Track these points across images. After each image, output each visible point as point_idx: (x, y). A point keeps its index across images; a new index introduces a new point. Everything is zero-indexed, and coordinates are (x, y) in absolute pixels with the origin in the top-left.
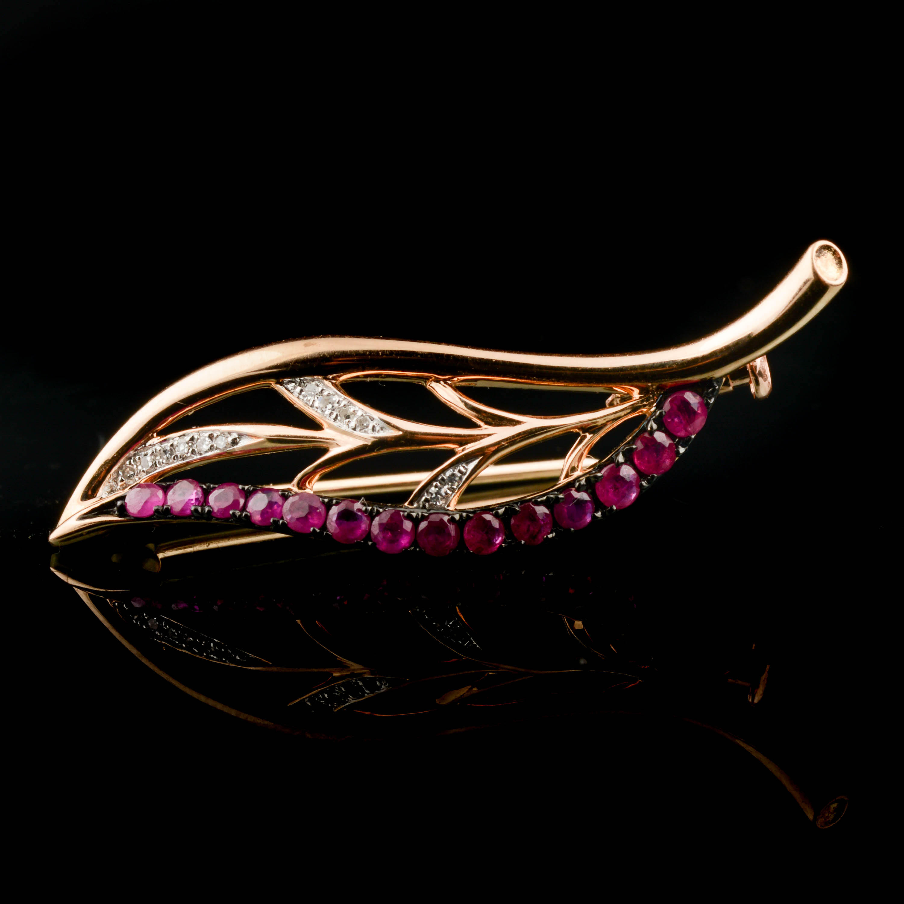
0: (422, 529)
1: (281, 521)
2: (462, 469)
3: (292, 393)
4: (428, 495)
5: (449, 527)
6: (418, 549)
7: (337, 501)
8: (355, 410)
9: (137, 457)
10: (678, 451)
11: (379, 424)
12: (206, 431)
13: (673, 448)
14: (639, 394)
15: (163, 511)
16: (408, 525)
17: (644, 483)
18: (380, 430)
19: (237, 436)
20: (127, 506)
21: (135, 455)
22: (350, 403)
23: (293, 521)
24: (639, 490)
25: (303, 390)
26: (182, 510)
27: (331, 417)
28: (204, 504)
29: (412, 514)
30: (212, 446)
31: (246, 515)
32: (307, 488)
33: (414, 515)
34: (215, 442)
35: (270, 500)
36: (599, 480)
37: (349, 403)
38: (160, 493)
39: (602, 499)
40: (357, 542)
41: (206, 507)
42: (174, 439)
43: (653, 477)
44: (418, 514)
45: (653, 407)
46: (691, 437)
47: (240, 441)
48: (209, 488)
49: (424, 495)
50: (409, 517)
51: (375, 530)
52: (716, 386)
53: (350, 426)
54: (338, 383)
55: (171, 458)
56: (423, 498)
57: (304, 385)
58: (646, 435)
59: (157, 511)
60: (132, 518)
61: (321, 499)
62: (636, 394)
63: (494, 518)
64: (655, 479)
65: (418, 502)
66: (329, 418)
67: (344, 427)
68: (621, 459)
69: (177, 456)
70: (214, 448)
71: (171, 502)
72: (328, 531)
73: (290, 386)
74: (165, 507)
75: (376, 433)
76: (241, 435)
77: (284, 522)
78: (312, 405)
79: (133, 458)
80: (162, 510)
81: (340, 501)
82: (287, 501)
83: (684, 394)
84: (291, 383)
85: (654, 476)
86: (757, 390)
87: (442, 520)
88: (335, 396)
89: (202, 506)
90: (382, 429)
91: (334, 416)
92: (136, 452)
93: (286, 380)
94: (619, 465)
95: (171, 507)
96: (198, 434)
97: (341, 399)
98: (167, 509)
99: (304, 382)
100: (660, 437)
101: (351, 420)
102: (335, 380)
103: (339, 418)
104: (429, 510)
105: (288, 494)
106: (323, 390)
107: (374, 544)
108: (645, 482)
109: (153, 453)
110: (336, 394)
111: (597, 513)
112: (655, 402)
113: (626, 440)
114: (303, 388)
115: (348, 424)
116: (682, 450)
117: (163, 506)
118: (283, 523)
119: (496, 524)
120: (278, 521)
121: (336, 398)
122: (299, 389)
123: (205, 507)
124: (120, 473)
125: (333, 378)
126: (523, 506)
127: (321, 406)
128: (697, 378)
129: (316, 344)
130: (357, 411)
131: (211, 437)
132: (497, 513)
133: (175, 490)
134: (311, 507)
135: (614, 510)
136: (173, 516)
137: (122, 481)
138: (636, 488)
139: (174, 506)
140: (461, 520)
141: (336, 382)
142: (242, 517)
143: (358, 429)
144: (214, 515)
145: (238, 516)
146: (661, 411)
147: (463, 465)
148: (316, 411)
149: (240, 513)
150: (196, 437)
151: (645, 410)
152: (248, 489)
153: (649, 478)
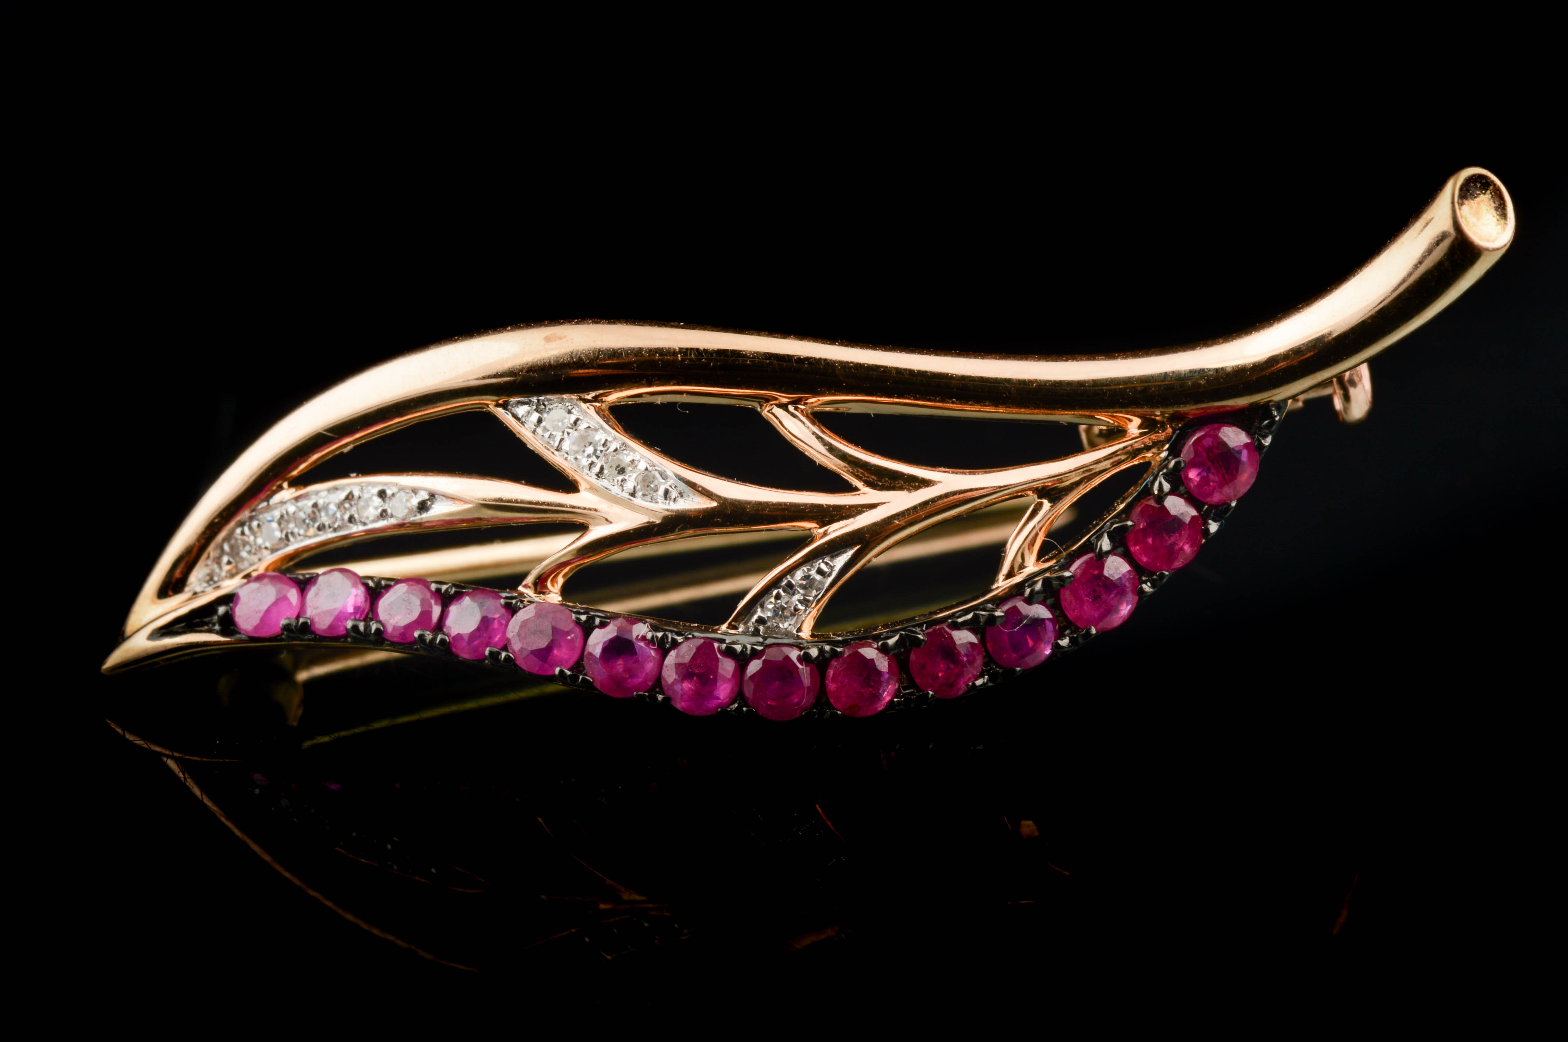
0: (752, 673)
1: (504, 654)
2: (824, 567)
3: (523, 423)
4: (763, 611)
5: (799, 670)
6: (744, 709)
7: (601, 619)
8: (633, 460)
9: (255, 524)
10: (1208, 530)
11: (676, 487)
12: (374, 485)
13: (1200, 522)
14: (1140, 427)
15: (298, 628)
16: (727, 667)
17: (1147, 588)
18: (678, 497)
19: (427, 497)
20: (235, 616)
21: (251, 518)
22: (626, 446)
23: (525, 653)
24: (1137, 598)
25: (543, 418)
26: (331, 627)
27: (591, 470)
28: (370, 616)
29: (735, 646)
30: (384, 511)
31: (442, 641)
32: (551, 591)
33: (738, 648)
34: (389, 503)
35: (484, 615)
36: (1067, 584)
37: (624, 445)
38: (293, 595)
39: (1071, 615)
40: (637, 695)
41: (373, 624)
42: (319, 495)
43: (1162, 576)
44: (745, 647)
45: (1163, 451)
46: (1230, 505)
47: (433, 506)
48: (379, 586)
49: (755, 612)
50: (729, 652)
51: (670, 675)
52: (1276, 416)
53: (625, 488)
54: (604, 406)
55: (313, 526)
56: (755, 617)
57: (545, 409)
58: (1152, 503)
59: (287, 628)
60: (243, 637)
61: (574, 616)
62: (1134, 426)
63: (880, 655)
64: (1165, 580)
65: (746, 623)
66: (589, 472)
67: (615, 490)
68: (1105, 544)
69: (324, 526)
70: (387, 515)
71: (312, 612)
72: (586, 675)
73: (521, 411)
74: (301, 620)
75: (672, 503)
76: (432, 496)
77: (509, 656)
78: (558, 447)
79: (248, 524)
80: (296, 626)
81: (609, 621)
82: (515, 617)
83: (1219, 429)
84: (521, 405)
85: (1164, 574)
86: (1346, 409)
87: (787, 658)
88: (599, 433)
89: (366, 620)
90: (681, 495)
91: (597, 469)
92: (254, 514)
93: (513, 400)
94: (1102, 556)
95: (312, 621)
96: (360, 488)
97: (610, 439)
98: (305, 624)
99: (544, 404)
100: (1176, 506)
101: (626, 478)
102: (599, 402)
103: (606, 471)
104: (765, 638)
105: (517, 603)
106: (577, 420)
107: (667, 700)
108: (1148, 586)
109: (282, 516)
110: (602, 428)
111: (1062, 640)
112: (1168, 443)
113: (1115, 510)
114: (541, 414)
115: (622, 486)
116: (1213, 527)
117: (298, 617)
118: (508, 658)
119: (883, 664)
120: (499, 654)
121: (600, 437)
122: (535, 416)
123: (371, 623)
124: (226, 547)
125: (596, 399)
126: (930, 630)
127: (575, 448)
128: (1242, 402)
129: (565, 337)
130: (639, 461)
131: (382, 494)
132: (885, 645)
133: (319, 589)
134: (555, 630)
135: (1092, 635)
136: (315, 637)
137: (229, 563)
138: (1132, 594)
139: (316, 620)
140: (821, 658)
141: (602, 406)
142: (436, 644)
143: (639, 494)
144: (386, 637)
145: (428, 641)
146: (1177, 460)
147: (825, 560)
148: (566, 459)
149: (432, 636)
150: (356, 493)
151: (1149, 455)
152: (447, 590)
153: (1155, 577)
